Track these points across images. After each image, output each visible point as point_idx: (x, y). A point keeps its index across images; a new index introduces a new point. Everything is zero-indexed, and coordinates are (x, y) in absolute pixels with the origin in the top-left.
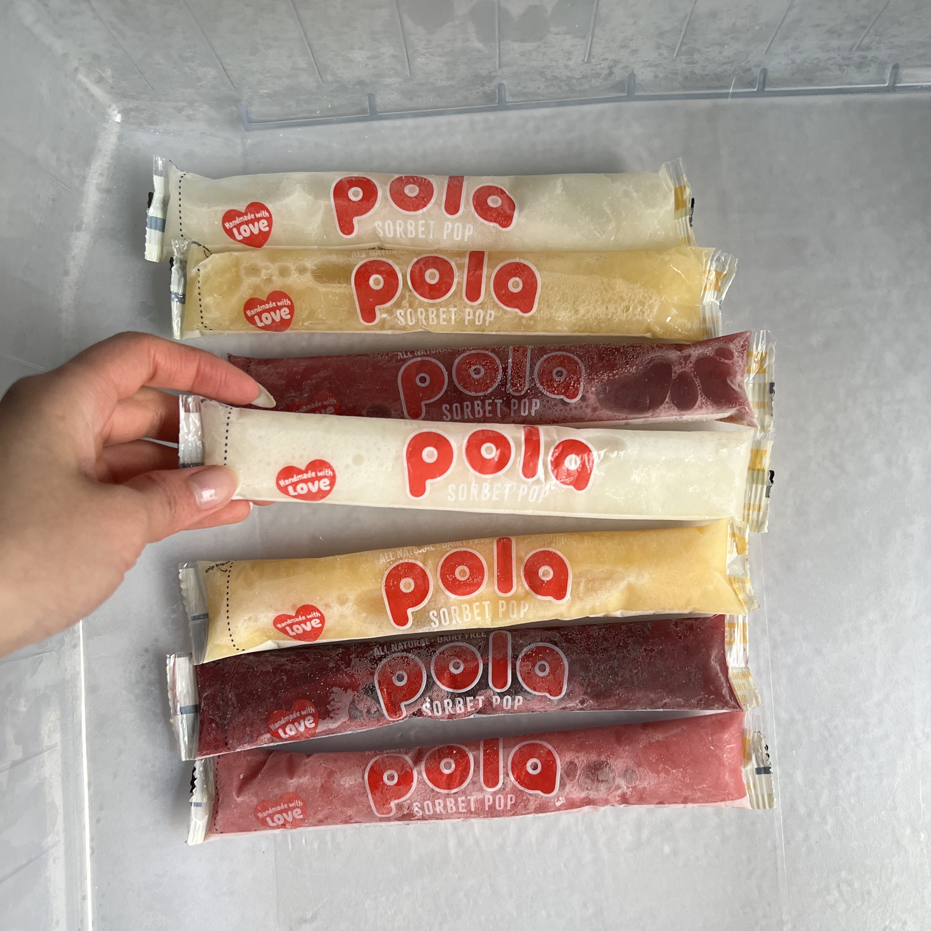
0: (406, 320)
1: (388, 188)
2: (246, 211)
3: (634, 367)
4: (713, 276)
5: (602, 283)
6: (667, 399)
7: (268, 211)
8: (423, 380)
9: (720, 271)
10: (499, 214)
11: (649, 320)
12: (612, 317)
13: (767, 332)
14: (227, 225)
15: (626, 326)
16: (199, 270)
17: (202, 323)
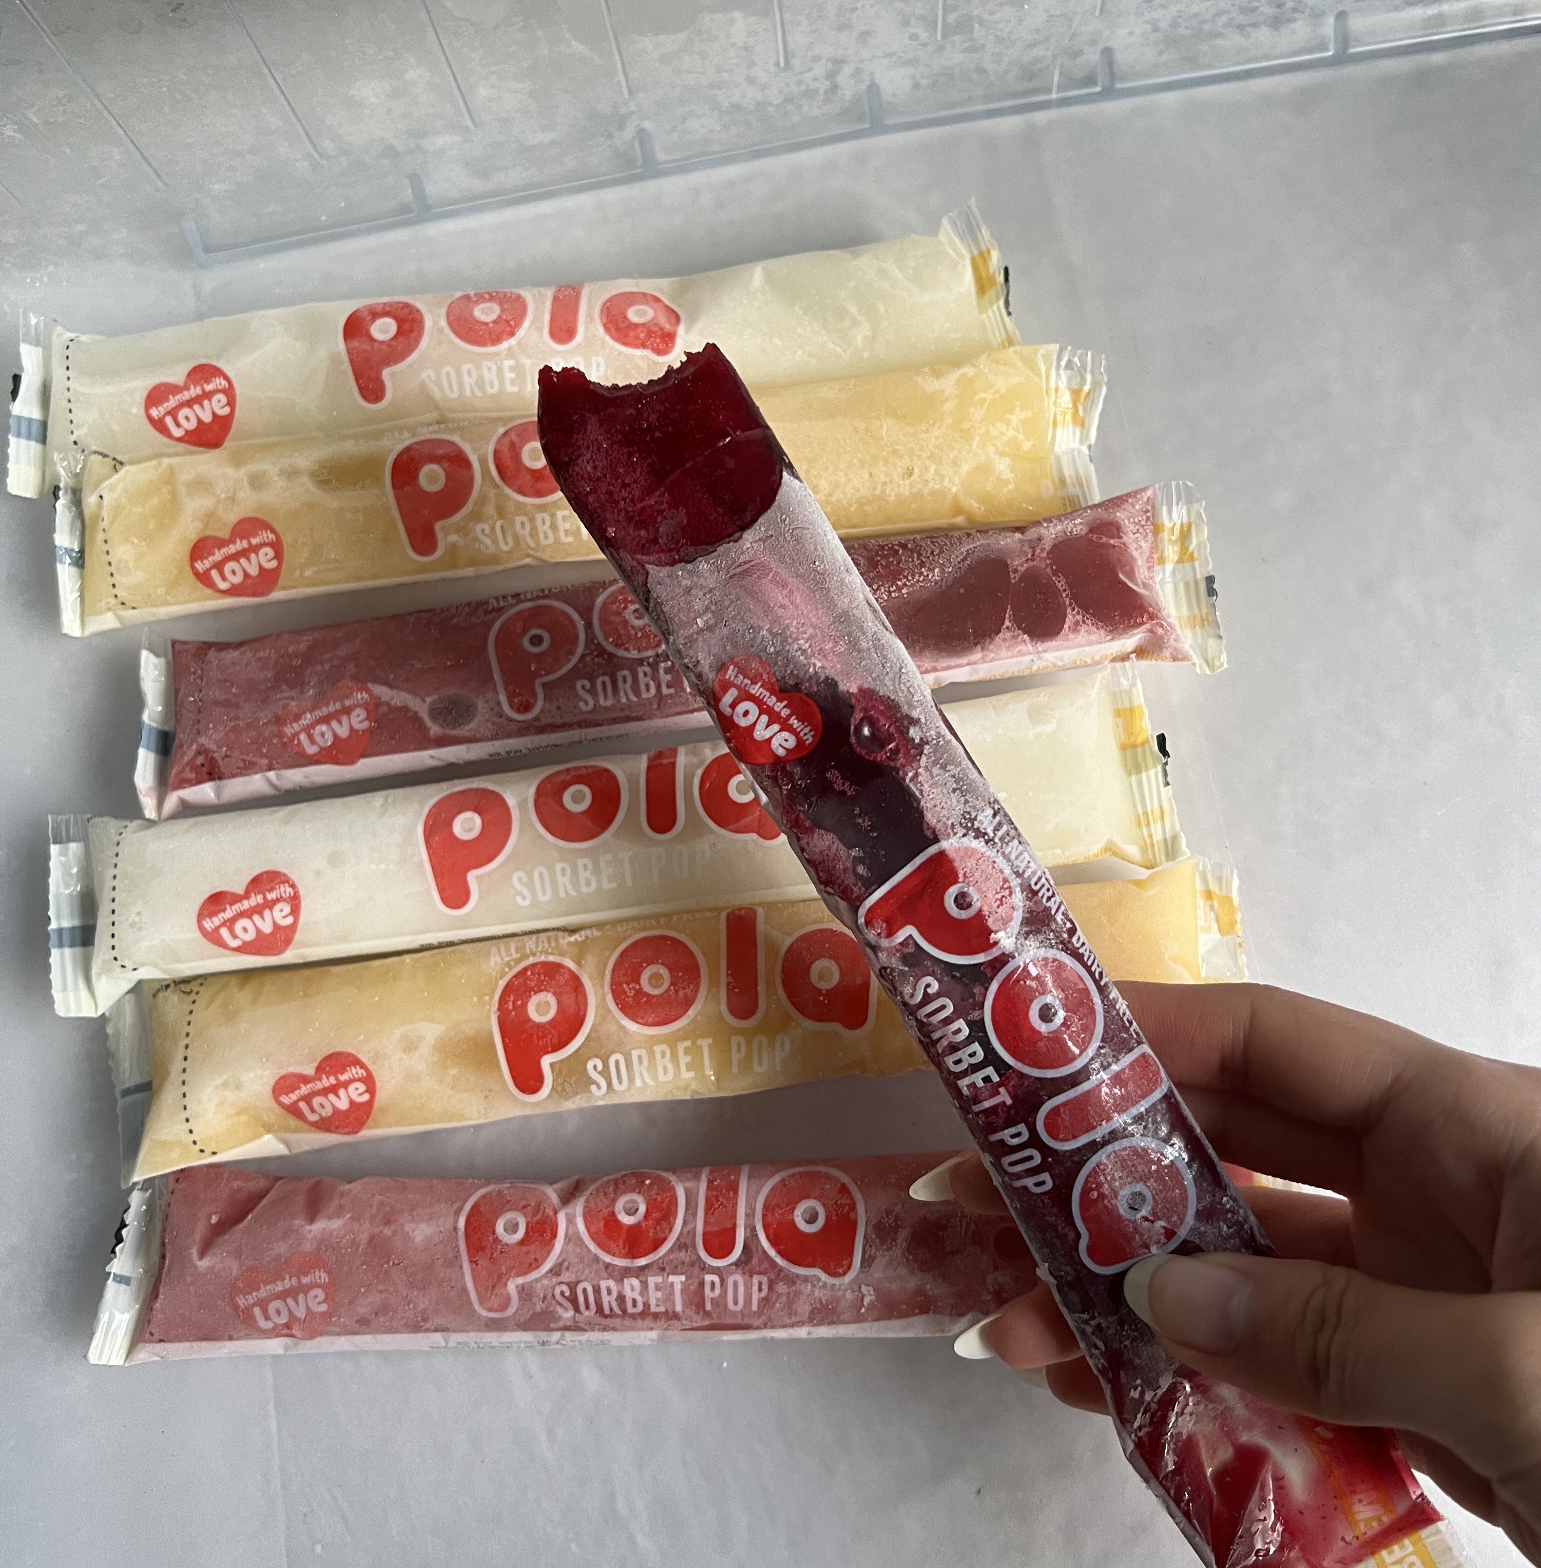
0: (495, 541)
1: (444, 310)
2: (186, 383)
3: (937, 570)
4: (1066, 398)
5: (856, 430)
6: (1007, 623)
7: (226, 378)
8: (536, 640)
9: (1076, 387)
10: (650, 334)
11: (954, 489)
12: (883, 492)
13: (1185, 484)
14: (154, 412)
15: (913, 506)
16: (101, 497)
17: (116, 596)
